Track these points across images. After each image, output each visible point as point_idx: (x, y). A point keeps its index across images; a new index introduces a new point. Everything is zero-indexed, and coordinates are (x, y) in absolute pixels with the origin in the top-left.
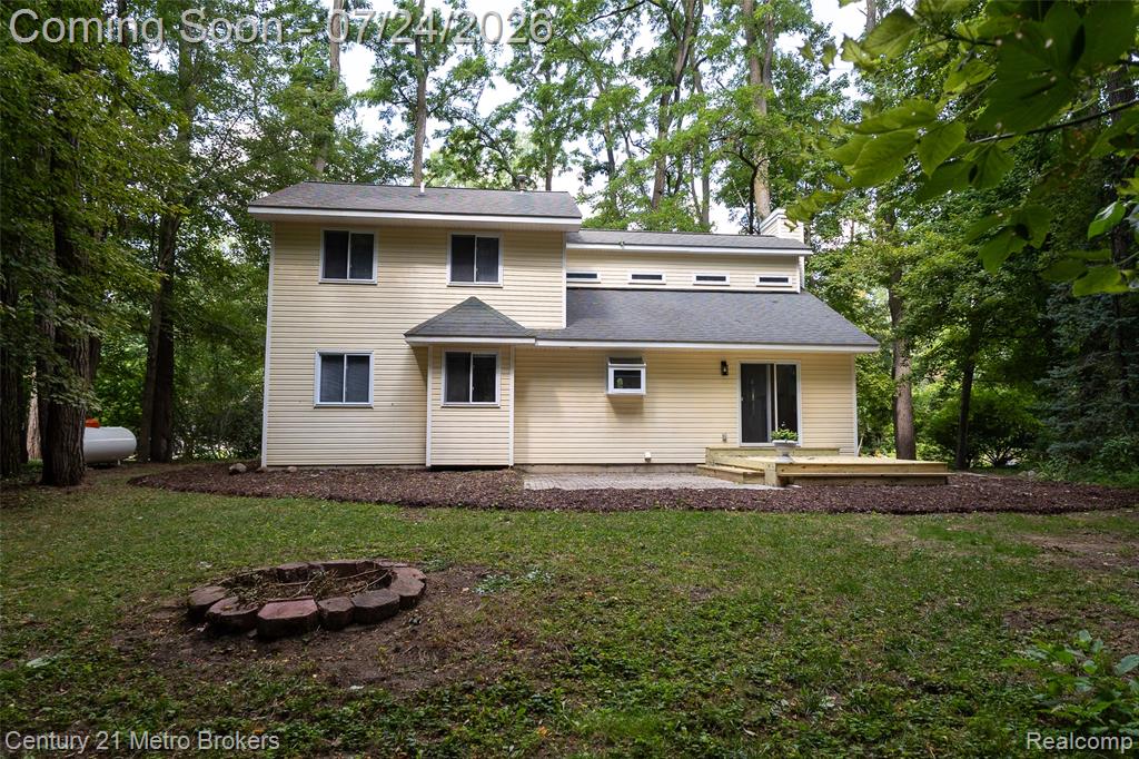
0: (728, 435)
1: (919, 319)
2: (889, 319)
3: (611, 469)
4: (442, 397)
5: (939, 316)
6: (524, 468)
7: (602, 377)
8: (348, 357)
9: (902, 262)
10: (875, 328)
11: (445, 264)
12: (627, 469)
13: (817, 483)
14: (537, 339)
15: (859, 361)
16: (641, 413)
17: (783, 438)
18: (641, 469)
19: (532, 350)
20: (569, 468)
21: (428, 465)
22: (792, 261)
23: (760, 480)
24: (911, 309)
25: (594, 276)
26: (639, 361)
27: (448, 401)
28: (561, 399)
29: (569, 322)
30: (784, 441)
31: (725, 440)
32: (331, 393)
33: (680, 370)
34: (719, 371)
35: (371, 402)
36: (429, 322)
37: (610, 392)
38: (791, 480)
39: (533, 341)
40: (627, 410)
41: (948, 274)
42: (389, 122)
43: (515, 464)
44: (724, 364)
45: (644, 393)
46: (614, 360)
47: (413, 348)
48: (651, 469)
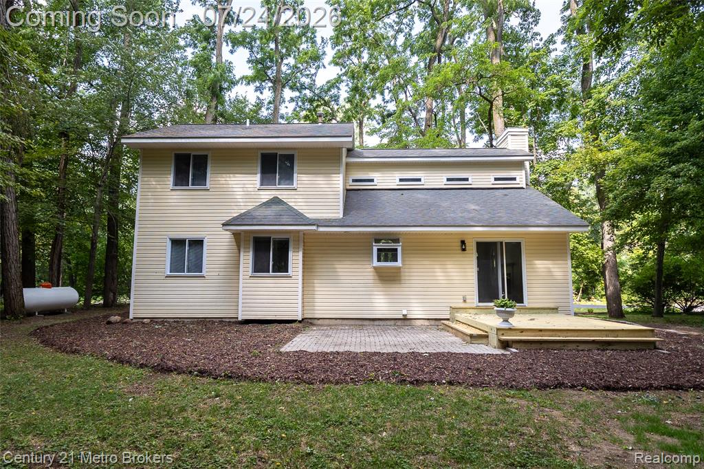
0: (468, 297)
1: (622, 205)
2: (597, 207)
3: (377, 323)
4: (250, 269)
5: (639, 203)
6: (312, 321)
7: (369, 254)
8: (189, 241)
9: (606, 163)
10: (587, 214)
11: (256, 174)
12: (389, 323)
13: (534, 346)
14: (318, 226)
15: (575, 238)
16: (400, 280)
17: (502, 306)
18: (399, 323)
19: (314, 234)
20: (345, 322)
21: (240, 319)
22: (519, 165)
23: (484, 341)
24: (615, 198)
25: (372, 180)
26: (396, 241)
27: (255, 272)
28: (339, 270)
29: (345, 214)
30: (503, 309)
31: (465, 301)
32: (177, 266)
33: (428, 247)
34: (460, 248)
35: (204, 273)
36: (241, 215)
37: (374, 265)
38: (510, 343)
39: (314, 228)
40: (389, 277)
41: (644, 170)
42: (261, 93)
43: (303, 319)
44: (463, 242)
45: (401, 265)
46: (377, 241)
47: (233, 234)
48: (407, 323)
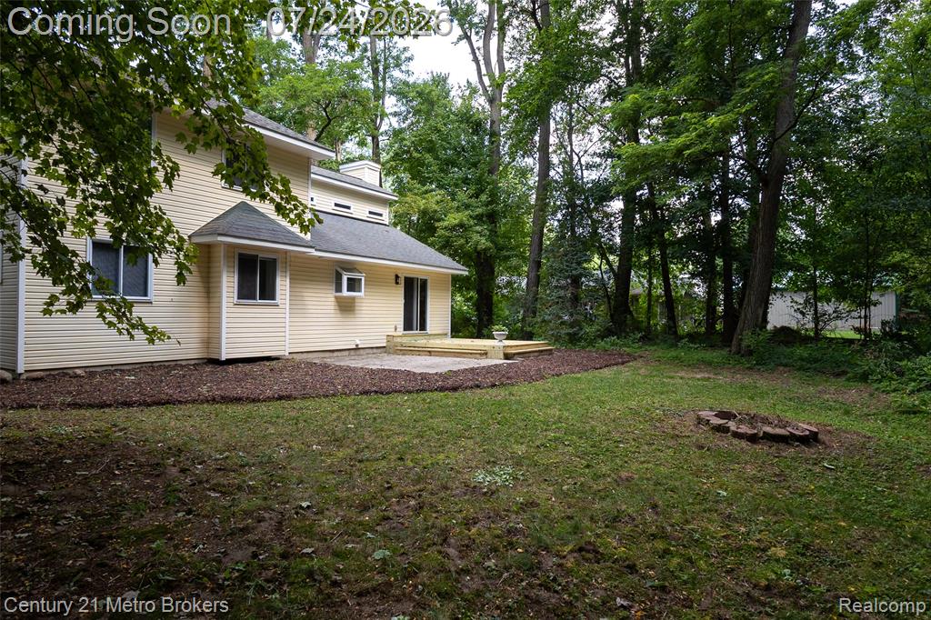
0: (397, 325)
4: (235, 295)
7: (338, 283)
12: (344, 353)
18: (352, 353)
21: (223, 359)
22: (385, 203)
26: (360, 271)
27: (240, 298)
31: (396, 330)
35: (151, 297)
39: (312, 251)
40: (346, 307)
44: (397, 277)
45: (363, 295)
48: (358, 352)
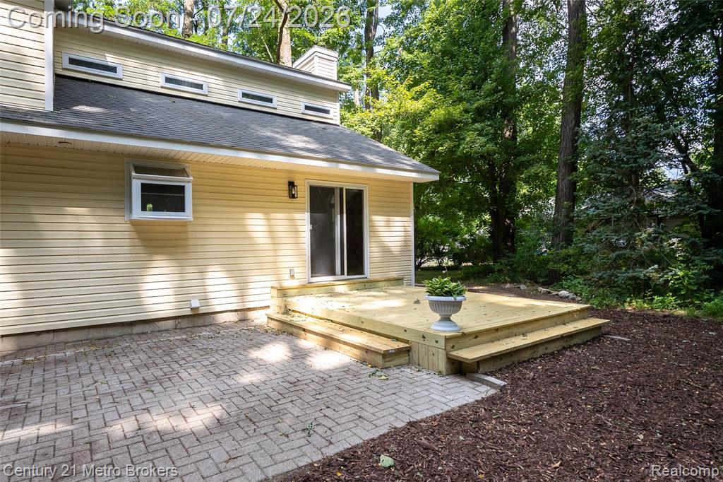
0: (296, 270)
12: (162, 325)
16: (184, 246)
18: (184, 324)
20: (62, 337)
22: (333, 95)
23: (404, 359)
25: (112, 69)
26: (182, 171)
30: (451, 299)
31: (293, 277)
34: (286, 193)
37: (134, 217)
45: (191, 218)
46: (140, 169)
48: (200, 321)
